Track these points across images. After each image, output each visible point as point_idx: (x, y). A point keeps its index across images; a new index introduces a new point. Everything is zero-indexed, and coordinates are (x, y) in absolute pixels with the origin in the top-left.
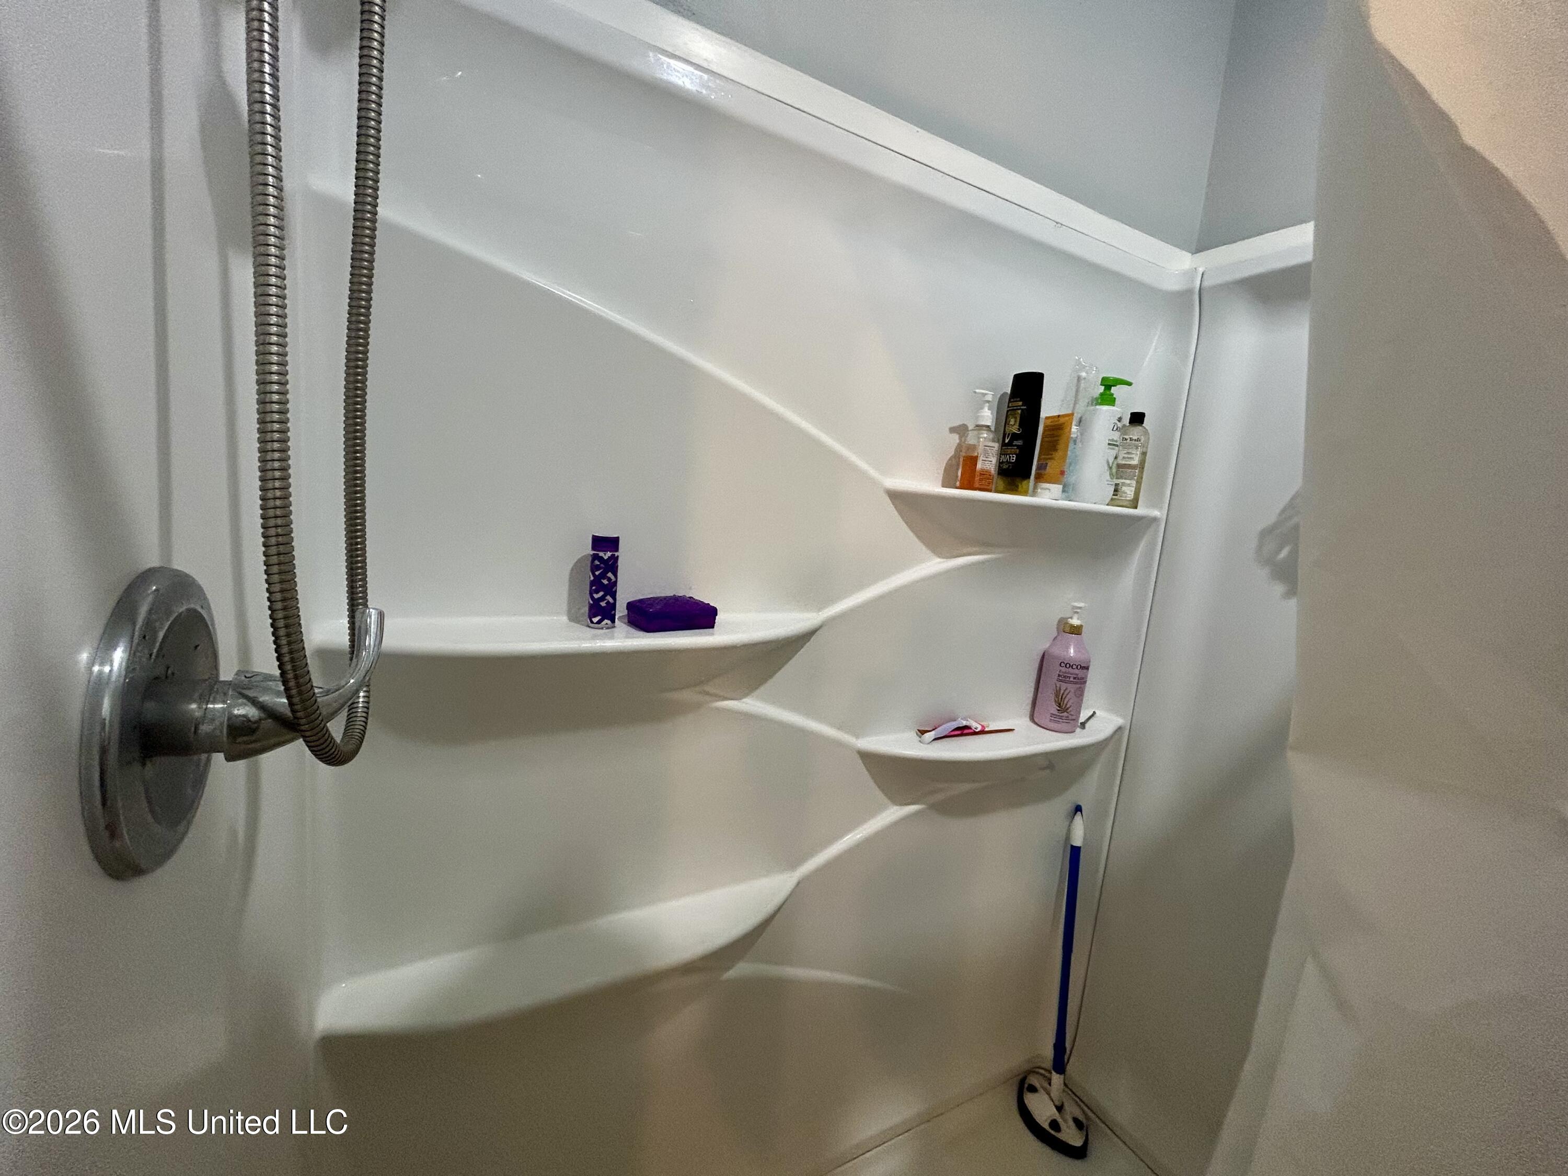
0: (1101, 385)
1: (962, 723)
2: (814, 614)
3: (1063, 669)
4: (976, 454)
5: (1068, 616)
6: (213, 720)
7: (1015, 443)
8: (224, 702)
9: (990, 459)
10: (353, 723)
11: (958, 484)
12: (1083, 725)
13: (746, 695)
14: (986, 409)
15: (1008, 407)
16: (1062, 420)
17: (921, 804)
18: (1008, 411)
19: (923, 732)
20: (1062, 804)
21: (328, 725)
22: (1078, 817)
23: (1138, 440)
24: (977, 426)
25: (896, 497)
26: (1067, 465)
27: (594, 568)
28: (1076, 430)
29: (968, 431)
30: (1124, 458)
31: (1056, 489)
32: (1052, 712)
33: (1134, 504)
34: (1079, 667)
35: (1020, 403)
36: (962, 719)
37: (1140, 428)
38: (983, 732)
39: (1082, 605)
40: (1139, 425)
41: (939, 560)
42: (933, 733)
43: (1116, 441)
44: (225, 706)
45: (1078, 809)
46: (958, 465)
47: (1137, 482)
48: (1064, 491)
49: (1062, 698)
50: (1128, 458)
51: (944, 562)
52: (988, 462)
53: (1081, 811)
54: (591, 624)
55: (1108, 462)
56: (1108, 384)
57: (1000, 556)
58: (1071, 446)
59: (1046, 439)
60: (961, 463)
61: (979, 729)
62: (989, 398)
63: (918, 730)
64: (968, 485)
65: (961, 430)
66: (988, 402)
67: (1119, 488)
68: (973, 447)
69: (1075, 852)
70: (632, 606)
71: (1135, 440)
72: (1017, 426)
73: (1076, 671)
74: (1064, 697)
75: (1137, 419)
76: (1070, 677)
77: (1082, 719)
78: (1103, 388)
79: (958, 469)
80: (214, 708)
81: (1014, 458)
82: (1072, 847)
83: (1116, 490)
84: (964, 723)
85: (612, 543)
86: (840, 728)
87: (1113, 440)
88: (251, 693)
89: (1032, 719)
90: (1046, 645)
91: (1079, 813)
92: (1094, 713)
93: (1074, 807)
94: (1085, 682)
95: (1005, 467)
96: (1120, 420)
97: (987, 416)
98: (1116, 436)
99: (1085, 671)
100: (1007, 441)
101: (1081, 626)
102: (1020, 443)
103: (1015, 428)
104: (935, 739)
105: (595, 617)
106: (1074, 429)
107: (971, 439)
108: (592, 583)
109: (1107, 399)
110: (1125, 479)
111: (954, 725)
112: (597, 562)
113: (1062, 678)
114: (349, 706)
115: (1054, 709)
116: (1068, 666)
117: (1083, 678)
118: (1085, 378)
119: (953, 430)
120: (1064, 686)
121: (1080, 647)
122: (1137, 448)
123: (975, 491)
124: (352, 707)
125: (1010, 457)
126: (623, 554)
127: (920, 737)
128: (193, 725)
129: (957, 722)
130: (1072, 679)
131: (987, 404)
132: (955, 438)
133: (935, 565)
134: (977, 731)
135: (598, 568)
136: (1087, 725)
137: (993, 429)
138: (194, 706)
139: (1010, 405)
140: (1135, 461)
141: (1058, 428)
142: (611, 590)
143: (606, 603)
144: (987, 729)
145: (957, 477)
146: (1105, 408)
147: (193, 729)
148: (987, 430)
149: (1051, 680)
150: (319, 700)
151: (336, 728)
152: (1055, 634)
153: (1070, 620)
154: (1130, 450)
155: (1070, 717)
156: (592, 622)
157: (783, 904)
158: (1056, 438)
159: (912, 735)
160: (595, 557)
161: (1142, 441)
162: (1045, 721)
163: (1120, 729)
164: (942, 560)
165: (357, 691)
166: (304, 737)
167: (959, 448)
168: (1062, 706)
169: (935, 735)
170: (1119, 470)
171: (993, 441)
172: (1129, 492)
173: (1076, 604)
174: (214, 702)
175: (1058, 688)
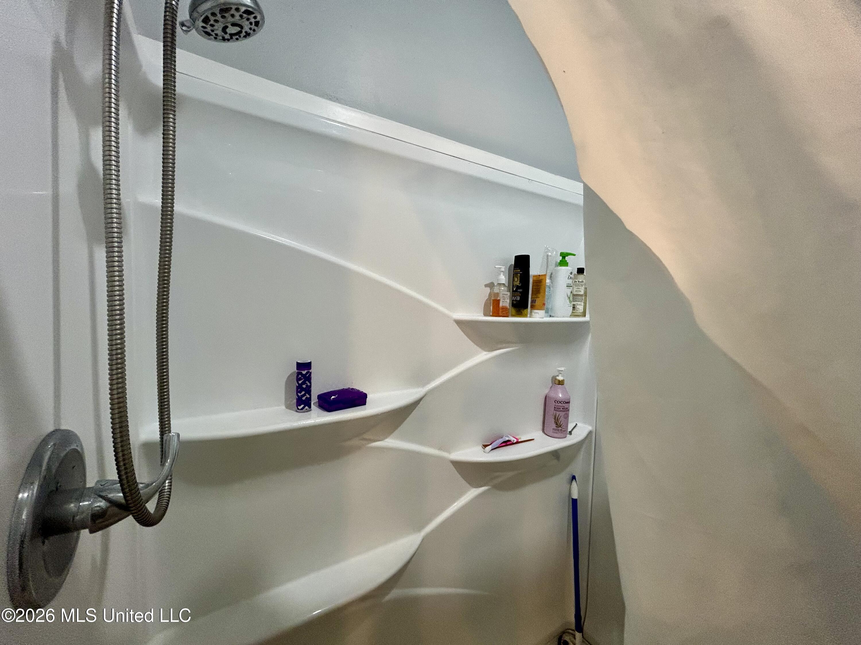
0: (560, 256)
1: (506, 439)
2: (422, 389)
3: (557, 404)
4: (499, 298)
5: (556, 375)
6: (83, 513)
7: (519, 290)
8: (88, 501)
9: (506, 301)
10: (162, 499)
11: (491, 314)
12: (570, 433)
13: (386, 438)
14: (502, 275)
15: (514, 272)
16: (541, 278)
17: (488, 486)
18: (514, 274)
19: (485, 446)
20: (565, 476)
21: (146, 505)
22: (574, 482)
23: (582, 282)
24: (498, 284)
25: (459, 323)
26: (546, 300)
27: (298, 380)
28: (549, 282)
29: (495, 286)
30: (576, 291)
31: (542, 313)
32: (553, 428)
33: (584, 315)
34: (564, 403)
35: (519, 271)
36: (505, 437)
37: (583, 275)
38: (518, 442)
39: (563, 369)
40: (582, 274)
41: (485, 353)
42: (490, 446)
43: (571, 284)
44: (90, 502)
45: (574, 478)
46: (491, 303)
47: (584, 303)
48: (546, 312)
49: (557, 419)
50: (578, 291)
51: (487, 354)
52: (506, 302)
53: (575, 479)
54: (298, 410)
55: (568, 296)
56: (564, 255)
57: (517, 348)
58: (547, 289)
59: (534, 287)
60: (492, 302)
61: (515, 441)
62: (503, 270)
63: (483, 445)
64: (496, 314)
65: (491, 285)
66: (503, 271)
67: (576, 306)
68: (497, 294)
69: (575, 502)
70: (321, 397)
71: (581, 282)
72: (518, 282)
73: (564, 405)
74: (559, 418)
75: (581, 271)
76: (560, 408)
77: (569, 430)
78: (561, 257)
79: (491, 306)
80: (84, 505)
81: (519, 298)
82: (573, 499)
83: (574, 308)
84: (507, 439)
85: (308, 366)
86: (440, 449)
87: (569, 284)
88: (103, 494)
89: (543, 431)
90: (546, 391)
91: (574, 481)
92: (577, 424)
93: (572, 476)
94: (568, 410)
95: (515, 302)
96: (571, 273)
97: (503, 279)
98: (570, 281)
99: (569, 404)
100: (514, 289)
101: (564, 380)
102: (520, 290)
103: (517, 283)
104: (492, 450)
105: (300, 406)
106: (548, 281)
107: (496, 290)
108: (298, 388)
109: (563, 263)
110: (578, 302)
111: (501, 440)
112: (300, 376)
113: (556, 409)
114: (160, 492)
115: (554, 426)
116: (559, 402)
117: (567, 408)
118: (550, 256)
119: (486, 286)
120: (558, 413)
121: (565, 392)
122: (582, 286)
123: (501, 318)
124: (161, 493)
125: (517, 298)
126: (313, 370)
127: (484, 449)
128: (72, 517)
129: (503, 439)
130: (561, 409)
131: (502, 273)
132: (488, 290)
133: (483, 356)
134: (514, 442)
135: (300, 379)
136: (572, 432)
137: (507, 285)
138: (72, 505)
139: (514, 271)
140: (582, 293)
141: (539, 282)
142: (308, 390)
143: (305, 398)
144: (519, 440)
145: (490, 311)
146: (563, 268)
147: (72, 519)
148: (504, 286)
149: (551, 411)
150: (141, 492)
151: (151, 506)
152: (551, 385)
153: (557, 377)
154: (579, 287)
155: (563, 430)
156: (298, 409)
157: (416, 552)
158: (539, 287)
159: (480, 448)
160: (299, 374)
161: (584, 282)
162: (551, 434)
163: (590, 433)
164: (487, 353)
165: (164, 482)
166: (132, 514)
167: (490, 295)
168: (558, 424)
169: (492, 447)
170: (575, 297)
171: (507, 291)
172: (580, 308)
173: (560, 369)
174: (84, 501)
175: (555, 414)
